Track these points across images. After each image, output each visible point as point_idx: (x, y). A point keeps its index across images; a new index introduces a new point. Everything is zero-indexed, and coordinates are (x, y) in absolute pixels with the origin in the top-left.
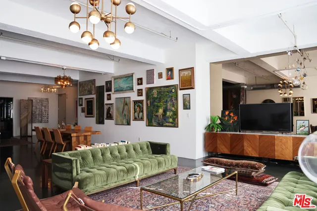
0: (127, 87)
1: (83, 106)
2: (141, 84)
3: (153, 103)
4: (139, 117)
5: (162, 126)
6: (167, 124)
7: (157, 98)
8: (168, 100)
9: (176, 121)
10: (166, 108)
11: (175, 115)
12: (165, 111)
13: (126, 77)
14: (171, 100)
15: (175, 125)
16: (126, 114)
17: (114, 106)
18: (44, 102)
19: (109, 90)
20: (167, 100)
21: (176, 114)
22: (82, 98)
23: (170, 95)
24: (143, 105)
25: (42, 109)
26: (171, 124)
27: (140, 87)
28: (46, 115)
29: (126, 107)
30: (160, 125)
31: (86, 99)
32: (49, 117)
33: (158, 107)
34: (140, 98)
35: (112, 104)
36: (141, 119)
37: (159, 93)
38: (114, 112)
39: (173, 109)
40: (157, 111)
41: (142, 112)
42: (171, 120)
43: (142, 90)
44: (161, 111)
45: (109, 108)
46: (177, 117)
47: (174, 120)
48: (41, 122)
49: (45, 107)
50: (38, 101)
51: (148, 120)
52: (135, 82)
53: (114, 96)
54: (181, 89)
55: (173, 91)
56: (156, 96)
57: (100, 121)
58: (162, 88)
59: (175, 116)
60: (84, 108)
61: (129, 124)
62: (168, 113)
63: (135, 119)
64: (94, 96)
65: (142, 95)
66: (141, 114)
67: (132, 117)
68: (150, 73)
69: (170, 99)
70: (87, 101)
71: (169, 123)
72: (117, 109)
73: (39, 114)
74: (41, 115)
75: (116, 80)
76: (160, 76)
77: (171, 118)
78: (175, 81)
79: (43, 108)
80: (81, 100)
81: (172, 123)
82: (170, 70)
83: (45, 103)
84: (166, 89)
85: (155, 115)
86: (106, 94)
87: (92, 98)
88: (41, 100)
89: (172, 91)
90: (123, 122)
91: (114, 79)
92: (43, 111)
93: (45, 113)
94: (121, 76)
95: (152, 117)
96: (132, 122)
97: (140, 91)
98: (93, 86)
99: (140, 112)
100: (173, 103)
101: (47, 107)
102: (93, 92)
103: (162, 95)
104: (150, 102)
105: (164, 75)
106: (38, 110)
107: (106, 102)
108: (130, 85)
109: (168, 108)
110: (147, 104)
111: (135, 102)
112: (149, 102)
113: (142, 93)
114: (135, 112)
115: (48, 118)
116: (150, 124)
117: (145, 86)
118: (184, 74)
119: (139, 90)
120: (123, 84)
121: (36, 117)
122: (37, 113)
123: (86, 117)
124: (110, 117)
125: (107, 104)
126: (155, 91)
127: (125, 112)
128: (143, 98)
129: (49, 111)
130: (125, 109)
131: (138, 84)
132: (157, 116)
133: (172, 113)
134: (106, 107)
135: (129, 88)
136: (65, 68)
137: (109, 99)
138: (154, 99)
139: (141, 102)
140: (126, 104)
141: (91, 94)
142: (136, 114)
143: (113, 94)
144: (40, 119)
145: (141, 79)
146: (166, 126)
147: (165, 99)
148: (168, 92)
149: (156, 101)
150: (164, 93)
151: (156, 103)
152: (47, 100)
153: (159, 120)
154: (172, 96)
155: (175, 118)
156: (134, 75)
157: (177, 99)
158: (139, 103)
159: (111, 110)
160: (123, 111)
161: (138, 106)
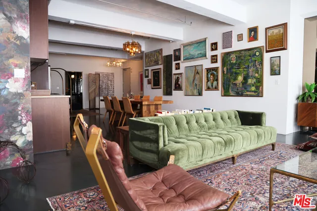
0: (198, 54)
1: (150, 78)
2: (216, 49)
3: (230, 69)
4: (212, 86)
5: (242, 95)
6: (248, 93)
7: (236, 64)
8: (250, 65)
9: (260, 89)
10: (248, 74)
11: (259, 82)
12: (246, 79)
13: (197, 43)
14: (255, 65)
15: (259, 93)
17: (184, 76)
19: (178, 58)
20: (248, 66)
21: (260, 81)
22: (148, 70)
23: (253, 59)
24: (217, 73)
25: (108, 83)
26: (253, 93)
27: (214, 53)
28: (112, 89)
29: (197, 76)
30: (239, 94)
31: (152, 70)
32: (115, 91)
33: (237, 74)
34: (214, 65)
35: (181, 74)
36: (216, 88)
37: (238, 58)
38: (183, 82)
39: (257, 75)
40: (235, 79)
41: (217, 80)
42: (253, 89)
43: (216, 56)
44: (240, 78)
45: (178, 77)
46: (262, 85)
47: (257, 88)
49: (111, 81)
50: (105, 75)
51: (224, 89)
52: (208, 47)
53: (183, 65)
54: (267, 52)
55: (257, 54)
56: (234, 62)
57: (168, 93)
58: (243, 52)
59: (258, 84)
60: (151, 79)
61: (200, 94)
62: (250, 81)
63: (208, 89)
64: (161, 67)
65: (216, 62)
66: (215, 83)
67: (204, 87)
68: (227, 37)
69: (252, 64)
70: (153, 72)
71: (250, 91)
72: (187, 78)
73: (105, 89)
74: (107, 89)
75: (186, 48)
76: (240, 37)
77: (253, 86)
78: (261, 42)
79: (109, 82)
80: (147, 72)
81: (255, 92)
83: (111, 77)
84: (248, 53)
85: (233, 84)
86: (174, 63)
87: (159, 69)
88: (107, 75)
89: (255, 54)
90: (193, 93)
91: (184, 47)
92: (109, 85)
93: (110, 87)
94: (192, 42)
95: (229, 85)
96: (204, 92)
97: (215, 57)
98: (160, 56)
99: (213, 81)
100: (257, 68)
101: (113, 81)
102: (160, 63)
103: (242, 60)
104: (227, 69)
105: (246, 37)
106: (104, 84)
107: (174, 71)
108: (202, 52)
109: (250, 74)
110: (223, 72)
111: (208, 70)
112: (225, 69)
113: (217, 60)
114: (208, 80)
115: (113, 92)
116: (226, 94)
117: (220, 52)
118: (273, 32)
120: (193, 51)
121: (103, 91)
122: (104, 87)
123: (152, 89)
124: (178, 87)
125: (175, 74)
126: (233, 56)
127: (196, 82)
128: (219, 64)
129: (115, 85)
130: (196, 78)
131: (212, 50)
132: (235, 84)
133: (255, 80)
134: (174, 78)
135: (201, 55)
137: (178, 68)
138: (232, 65)
139: (216, 69)
140: (198, 73)
141: (158, 64)
142: (209, 84)
143: (182, 62)
144: (106, 92)
145: (216, 44)
146: (247, 96)
147: (247, 65)
148: (250, 56)
149: (235, 67)
150: (245, 57)
151: (234, 70)
152: (113, 74)
153: (237, 89)
154: (256, 61)
155: (259, 87)
156: (207, 40)
157: (261, 63)
158: (213, 70)
159: (180, 80)
160: (194, 81)
161: (211, 74)
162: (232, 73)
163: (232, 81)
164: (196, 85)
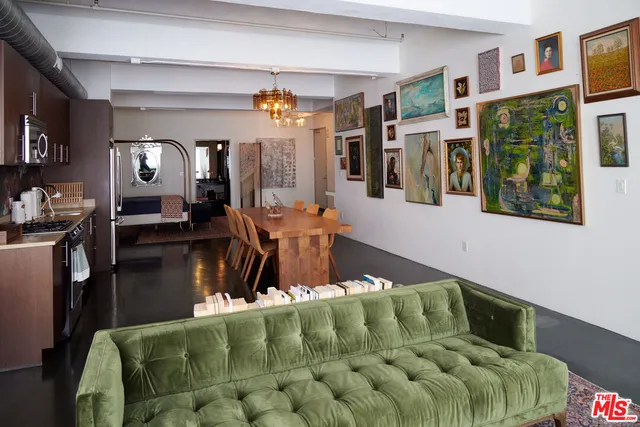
0: (430, 105)
1: (343, 156)
2: (466, 94)
4: (461, 185)
5: (528, 215)
6: (544, 211)
7: (510, 131)
8: (545, 136)
9: (576, 204)
10: (540, 160)
11: (571, 183)
12: (536, 171)
13: (427, 79)
14: (556, 137)
15: (571, 214)
16: (430, 175)
17: (404, 155)
18: (286, 147)
19: (392, 116)
20: (541, 137)
21: (572, 181)
22: (340, 138)
23: (553, 119)
24: (470, 152)
25: (283, 160)
26: (556, 213)
27: (462, 103)
28: (292, 172)
29: (429, 157)
30: (522, 211)
31: (347, 139)
32: (297, 176)
33: (515, 158)
34: (463, 134)
35: (396, 150)
36: (468, 190)
37: (516, 116)
38: (403, 169)
39: (563, 163)
40: (511, 171)
41: (470, 170)
42: (556, 199)
43: (466, 110)
44: (523, 170)
45: (393, 159)
46: (579, 191)
47: (567, 198)
48: (282, 186)
49: (288, 155)
50: (275, 144)
51: (487, 195)
52: (449, 88)
53: (403, 130)
54: (588, 100)
55: (562, 106)
56: (507, 126)
57: (376, 192)
58: (525, 101)
59: (570, 189)
60: (345, 158)
61: (436, 202)
62: (547, 178)
63: (453, 190)
64: (362, 132)
65: (467, 125)
66: (467, 176)
67: (444, 187)
68: (488, 62)
69: (551, 132)
70: (350, 143)
71: (549, 206)
72: (410, 162)
73: (277, 171)
74: (281, 172)
75: (406, 90)
76: (518, 66)
77: (556, 192)
78: (570, 75)
79: (285, 157)
80: (339, 141)
81: (561, 209)
82: (550, 43)
83: (288, 147)
84: (537, 104)
85: (506, 183)
86: (385, 125)
87: (358, 137)
88: (281, 144)
89: (557, 108)
90: (422, 197)
91: (402, 88)
92: (285, 164)
93: (288, 168)
94: (415, 78)
95: (498, 186)
96: (445, 198)
97: (464, 114)
98: (360, 109)
99: (463, 171)
100: (563, 145)
101: (292, 156)
102: (361, 123)
103: (525, 121)
104: (491, 144)
105: (531, 62)
106: (275, 162)
107: (386, 144)
108: (437, 100)
109: (547, 160)
110: (483, 150)
111: (452, 144)
112: (486, 143)
113: (467, 119)
114: (451, 170)
115: (294, 178)
116: (491, 207)
117: (474, 100)
118: (600, 46)
119: (459, 111)
120: (423, 101)
121: (272, 177)
122: (274, 168)
123: (349, 179)
124: (394, 182)
125: (387, 151)
126: (503, 111)
127: (428, 172)
128: (472, 132)
129: (297, 164)
130: (428, 162)
131: (458, 95)
132: (512, 185)
133: (559, 177)
135: (434, 109)
136: (275, 70)
137: (392, 138)
138: (502, 133)
139: (466, 143)
140: (429, 150)
141: (356, 126)
142: (455, 178)
143: (400, 124)
144: (280, 179)
145: (463, 81)
146: (541, 217)
147: (537, 134)
148: (543, 112)
149: (508, 140)
150: (531, 115)
151: (507, 147)
152: (292, 141)
153: (518, 198)
154: (559, 125)
155: (571, 195)
156: (445, 73)
157: (574, 132)
158: (461, 146)
159: (397, 165)
160: (422, 168)
161: (458, 155)
162: (502, 155)
163: (503, 174)
164: (428, 178)
